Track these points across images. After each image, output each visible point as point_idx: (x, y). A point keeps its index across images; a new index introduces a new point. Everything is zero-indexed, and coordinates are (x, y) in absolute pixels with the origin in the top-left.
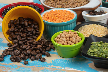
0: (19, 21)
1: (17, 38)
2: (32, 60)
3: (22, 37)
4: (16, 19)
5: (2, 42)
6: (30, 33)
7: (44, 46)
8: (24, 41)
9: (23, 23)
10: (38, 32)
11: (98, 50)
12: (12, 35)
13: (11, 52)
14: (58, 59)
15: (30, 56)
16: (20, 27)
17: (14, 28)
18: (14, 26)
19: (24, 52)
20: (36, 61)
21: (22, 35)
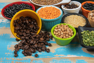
0: (21, 20)
1: (23, 35)
2: (40, 52)
3: (27, 34)
4: (18, 19)
5: (11, 37)
6: (32, 29)
7: (44, 38)
8: (29, 36)
9: (25, 22)
10: (37, 27)
11: (90, 40)
12: (19, 33)
13: (21, 47)
14: (58, 48)
15: (38, 49)
16: (23, 25)
17: (19, 27)
18: (18, 25)
19: (33, 46)
20: (43, 52)
21: (26, 32)
